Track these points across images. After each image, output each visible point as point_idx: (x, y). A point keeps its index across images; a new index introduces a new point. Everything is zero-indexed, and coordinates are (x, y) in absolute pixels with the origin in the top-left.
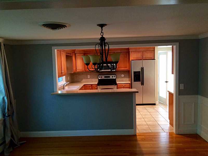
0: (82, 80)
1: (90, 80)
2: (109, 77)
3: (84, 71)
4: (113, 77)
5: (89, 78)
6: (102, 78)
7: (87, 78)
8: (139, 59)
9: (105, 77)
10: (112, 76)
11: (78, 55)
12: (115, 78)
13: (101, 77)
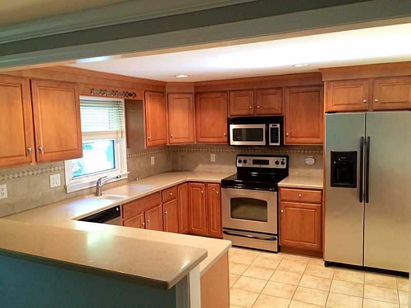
0: (196, 166)
1: (216, 166)
2: (267, 162)
3: (195, 143)
4: (277, 163)
5: (212, 162)
6: (247, 165)
7: (210, 163)
8: (357, 107)
9: (255, 162)
10: (275, 159)
11: (174, 99)
12: (284, 167)
13: (245, 162)
